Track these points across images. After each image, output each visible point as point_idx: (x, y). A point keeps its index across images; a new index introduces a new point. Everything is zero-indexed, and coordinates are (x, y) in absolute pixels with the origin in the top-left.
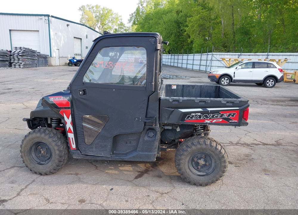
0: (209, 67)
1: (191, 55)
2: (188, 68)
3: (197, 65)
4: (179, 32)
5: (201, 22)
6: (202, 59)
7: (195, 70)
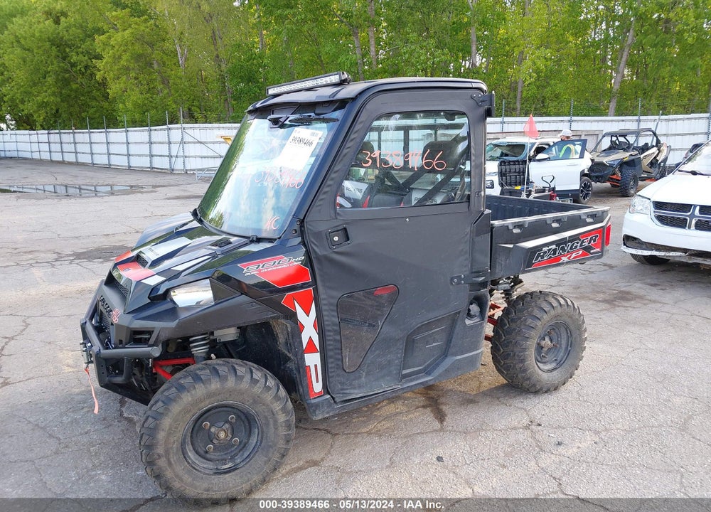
0: (180, 160)
1: (116, 132)
2: (112, 163)
3: (142, 155)
4: (67, 71)
5: (138, 48)
6: (153, 140)
7: (138, 167)
